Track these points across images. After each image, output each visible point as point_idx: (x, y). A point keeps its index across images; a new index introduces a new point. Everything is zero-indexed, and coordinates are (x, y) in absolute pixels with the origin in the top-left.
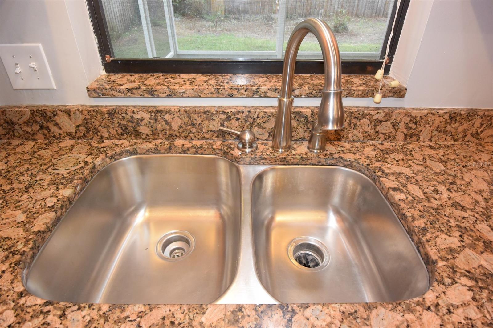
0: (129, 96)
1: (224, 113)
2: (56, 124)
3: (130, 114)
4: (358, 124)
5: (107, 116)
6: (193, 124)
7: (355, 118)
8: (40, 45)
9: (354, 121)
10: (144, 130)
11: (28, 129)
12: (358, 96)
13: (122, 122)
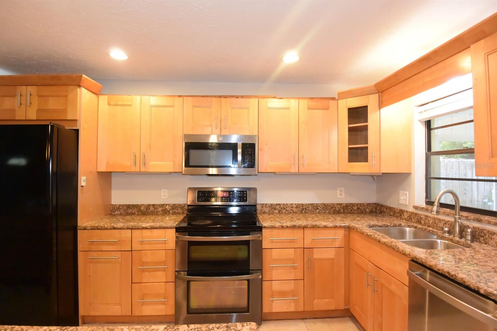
0: (422, 210)
1: (444, 221)
2: (404, 215)
3: (420, 215)
4: (492, 237)
5: (415, 215)
6: (435, 223)
7: (491, 234)
8: (408, 193)
9: (490, 235)
10: (423, 222)
11: (397, 215)
12: (493, 224)
13: (418, 218)
